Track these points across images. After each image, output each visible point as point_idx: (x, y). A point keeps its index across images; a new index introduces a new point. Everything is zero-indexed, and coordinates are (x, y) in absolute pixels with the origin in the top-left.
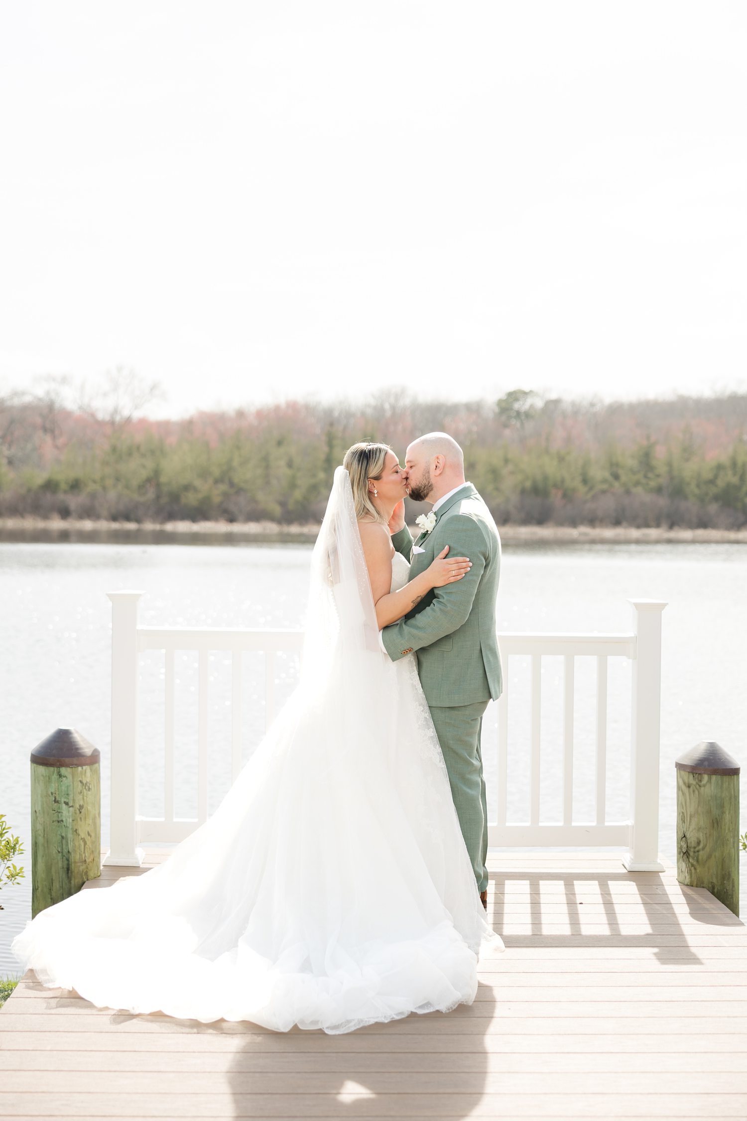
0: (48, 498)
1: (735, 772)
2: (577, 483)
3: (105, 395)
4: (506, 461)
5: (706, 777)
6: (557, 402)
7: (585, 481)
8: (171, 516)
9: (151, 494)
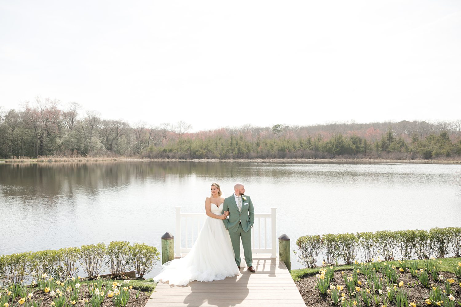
0: (164, 154)
1: (289, 240)
2: (292, 148)
3: (178, 128)
4: (275, 143)
5: (283, 241)
6: (288, 127)
7: (294, 147)
8: (194, 158)
9: (189, 152)
